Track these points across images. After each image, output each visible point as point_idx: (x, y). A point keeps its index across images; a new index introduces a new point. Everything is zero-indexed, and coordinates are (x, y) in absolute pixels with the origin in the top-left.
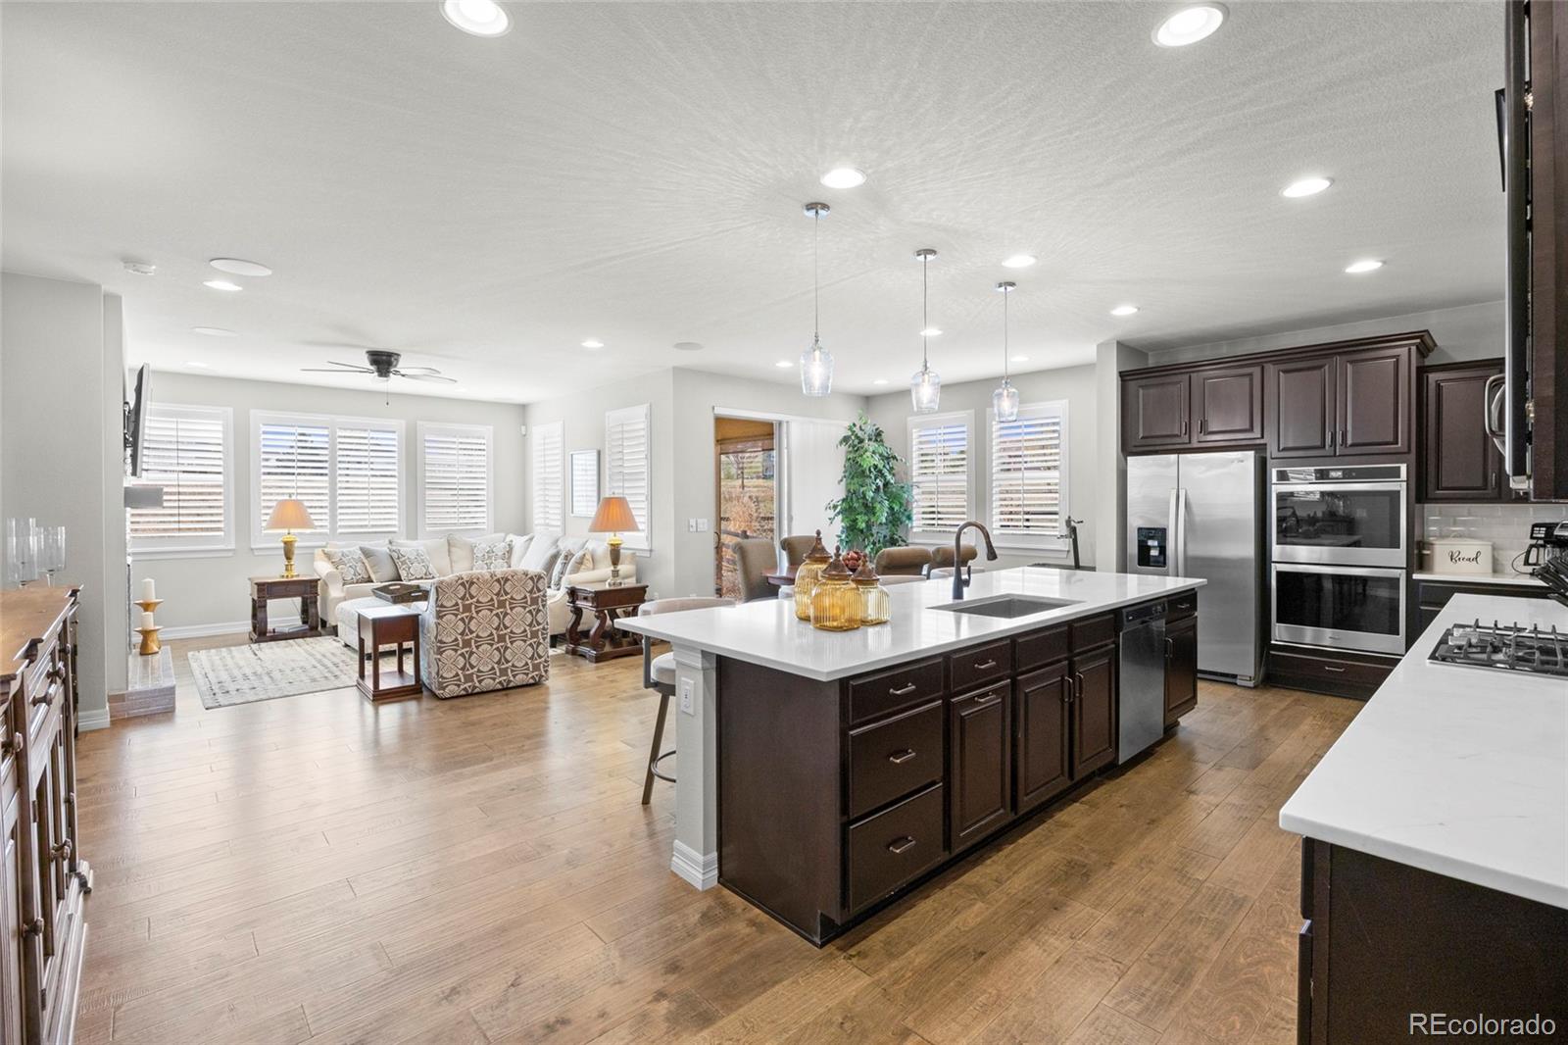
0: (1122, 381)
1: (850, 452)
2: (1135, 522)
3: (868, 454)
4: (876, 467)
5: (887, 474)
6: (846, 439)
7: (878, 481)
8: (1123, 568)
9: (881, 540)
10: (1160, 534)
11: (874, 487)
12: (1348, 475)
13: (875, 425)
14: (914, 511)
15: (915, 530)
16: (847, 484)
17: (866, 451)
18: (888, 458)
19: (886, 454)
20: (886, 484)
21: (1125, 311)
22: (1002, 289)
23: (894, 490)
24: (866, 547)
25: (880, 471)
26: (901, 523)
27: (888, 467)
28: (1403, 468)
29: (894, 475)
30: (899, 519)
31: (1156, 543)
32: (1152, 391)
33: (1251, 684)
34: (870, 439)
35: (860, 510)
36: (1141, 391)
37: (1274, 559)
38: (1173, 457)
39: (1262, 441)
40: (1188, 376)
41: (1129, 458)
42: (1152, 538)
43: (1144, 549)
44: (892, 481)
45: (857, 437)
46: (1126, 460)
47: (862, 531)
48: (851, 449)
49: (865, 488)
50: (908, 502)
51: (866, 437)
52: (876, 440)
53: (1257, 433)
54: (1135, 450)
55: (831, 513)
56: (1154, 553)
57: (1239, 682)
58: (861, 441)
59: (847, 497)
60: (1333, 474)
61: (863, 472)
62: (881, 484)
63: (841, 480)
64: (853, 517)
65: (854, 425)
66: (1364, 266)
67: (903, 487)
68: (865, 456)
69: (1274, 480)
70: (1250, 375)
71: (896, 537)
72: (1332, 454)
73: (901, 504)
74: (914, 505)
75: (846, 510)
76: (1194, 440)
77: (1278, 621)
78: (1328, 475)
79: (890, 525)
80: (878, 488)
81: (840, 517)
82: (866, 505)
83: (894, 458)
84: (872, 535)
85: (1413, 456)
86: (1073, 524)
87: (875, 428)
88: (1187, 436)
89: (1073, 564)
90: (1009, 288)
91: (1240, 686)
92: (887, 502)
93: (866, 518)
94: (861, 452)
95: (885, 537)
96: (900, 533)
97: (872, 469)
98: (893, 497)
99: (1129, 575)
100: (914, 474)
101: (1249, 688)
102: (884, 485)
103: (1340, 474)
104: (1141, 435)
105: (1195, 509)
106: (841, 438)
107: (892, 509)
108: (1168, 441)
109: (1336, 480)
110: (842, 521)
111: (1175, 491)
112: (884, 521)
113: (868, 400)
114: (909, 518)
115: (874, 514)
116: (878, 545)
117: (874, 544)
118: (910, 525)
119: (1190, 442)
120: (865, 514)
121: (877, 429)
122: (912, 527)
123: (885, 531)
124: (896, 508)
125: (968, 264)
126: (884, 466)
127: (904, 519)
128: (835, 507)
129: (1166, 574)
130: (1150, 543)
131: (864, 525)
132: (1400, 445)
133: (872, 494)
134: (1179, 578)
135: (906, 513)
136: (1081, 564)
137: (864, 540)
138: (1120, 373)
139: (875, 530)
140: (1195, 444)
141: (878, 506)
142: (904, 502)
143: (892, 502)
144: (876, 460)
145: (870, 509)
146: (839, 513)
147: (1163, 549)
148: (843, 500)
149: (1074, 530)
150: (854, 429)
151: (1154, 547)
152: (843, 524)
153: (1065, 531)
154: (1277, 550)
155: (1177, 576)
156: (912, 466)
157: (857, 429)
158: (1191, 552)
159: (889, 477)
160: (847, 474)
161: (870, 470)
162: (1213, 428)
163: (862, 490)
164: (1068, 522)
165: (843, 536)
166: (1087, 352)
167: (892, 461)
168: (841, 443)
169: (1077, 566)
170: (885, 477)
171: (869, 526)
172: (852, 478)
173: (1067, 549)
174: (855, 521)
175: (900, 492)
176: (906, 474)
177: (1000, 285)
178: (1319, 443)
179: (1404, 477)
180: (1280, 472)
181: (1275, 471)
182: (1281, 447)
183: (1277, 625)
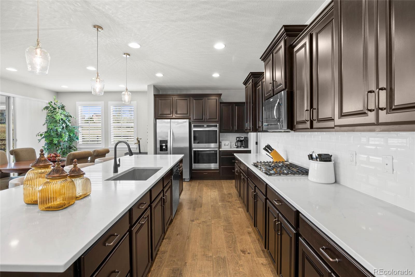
0: (155, 97)
1: (49, 113)
2: (159, 139)
3: (59, 114)
4: (62, 119)
5: (67, 122)
6: (47, 108)
7: (63, 125)
8: (156, 153)
9: (65, 147)
10: (166, 142)
11: (61, 127)
12: (208, 126)
13: (61, 103)
14: (80, 136)
15: (80, 143)
16: (48, 126)
17: (58, 113)
18: (67, 116)
19: (67, 115)
20: (67, 126)
21: (159, 75)
22: (125, 56)
23: (71, 128)
24: (57, 150)
25: (64, 121)
26: (74, 141)
27: (68, 120)
28: (218, 124)
29: (70, 123)
30: (73, 139)
31: (165, 145)
32: (163, 101)
33: (188, 180)
34: (59, 109)
35: (54, 136)
36: (160, 101)
37: (193, 147)
38: (169, 120)
39: (190, 117)
40: (172, 98)
41: (157, 120)
42: (164, 143)
43: (161, 146)
44: (70, 125)
45: (53, 107)
47: (55, 144)
48: (49, 112)
49: (57, 128)
50: (76, 133)
51: (57, 107)
52: (62, 109)
53: (188, 115)
54: (158, 118)
55: (40, 138)
57: (186, 180)
58: (55, 109)
59: (48, 131)
60: (205, 126)
61: (56, 121)
62: (64, 126)
63: (45, 124)
64: (51, 139)
65: (51, 102)
66: (216, 75)
67: (74, 127)
68: (57, 115)
69: (193, 127)
70: (187, 100)
71: (71, 146)
72: (204, 121)
73: (74, 134)
74: (79, 134)
75: (47, 136)
76: (174, 116)
77: (194, 163)
78: (204, 126)
79: (69, 142)
80: (63, 128)
81: (44, 139)
82: (57, 134)
83: (71, 116)
84: (61, 146)
85: (219, 122)
86: (139, 139)
87: (61, 104)
88: (172, 115)
89: (138, 151)
90: (128, 56)
91: (186, 181)
92: (67, 133)
93: (58, 139)
94: (55, 113)
95: (67, 146)
96: (74, 144)
97: (60, 120)
98: (70, 131)
99: (157, 155)
100: (79, 123)
101: (188, 181)
102: (66, 126)
103: (206, 126)
104: (160, 114)
105: (175, 134)
106: (44, 106)
107: (70, 135)
108: (167, 116)
109: (205, 128)
110: (45, 140)
111: (170, 130)
112: (66, 140)
113: (58, 94)
114: (77, 139)
115: (62, 138)
116: (63, 150)
117: (62, 149)
118: (78, 141)
119: (173, 116)
120: (57, 137)
121: (62, 105)
122: (79, 142)
123: (67, 144)
124: (72, 135)
125: (115, 40)
126: (66, 119)
127: (75, 139)
128: (41, 135)
129: (167, 154)
130: (163, 144)
131: (57, 142)
132: (217, 119)
133: (60, 130)
134: (171, 155)
135: (76, 137)
136: (141, 152)
137: (56, 148)
138: (154, 95)
139: (62, 144)
140: (174, 117)
141: (64, 135)
142: (75, 133)
143: (70, 133)
144: (62, 117)
145: (59, 136)
146: (43, 137)
147: (166, 146)
148: (46, 132)
149: (139, 141)
150: (51, 104)
151: (164, 146)
152: (46, 142)
153: (136, 142)
154: (193, 145)
155: (171, 154)
156: (78, 120)
157: (53, 104)
158: (174, 146)
159: (68, 123)
160: (47, 122)
161: (59, 120)
162: (178, 113)
163: (55, 128)
164: (137, 139)
165: (46, 147)
166: (144, 87)
167: (69, 118)
168: (44, 109)
169: (140, 153)
170: (66, 123)
171: (59, 142)
172: (51, 123)
173: (136, 147)
174: (52, 140)
175: (74, 129)
176: (76, 122)
177: (124, 54)
178: (202, 118)
179: (218, 127)
180: (194, 125)
181: (193, 125)
182: (194, 119)
183: (193, 164)
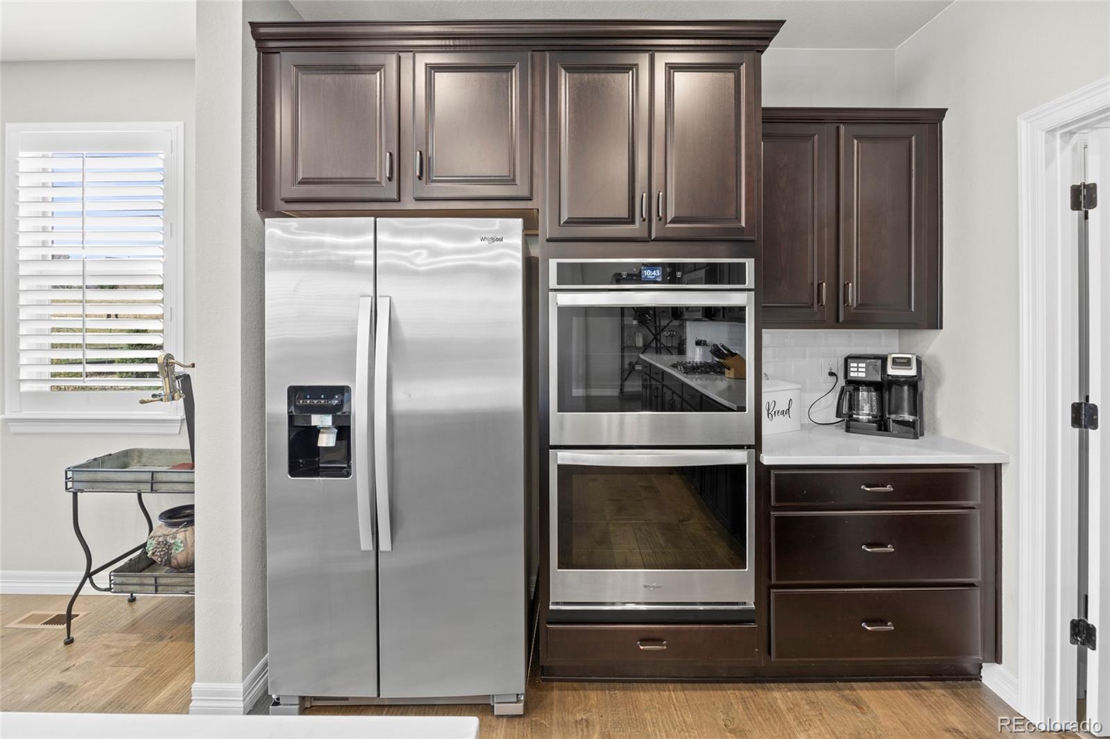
0: (258, 43)
2: (283, 375)
10: (337, 397)
28: (750, 264)
31: (328, 420)
32: (326, 80)
33: (517, 709)
36: (300, 78)
37: (552, 440)
38: (366, 224)
39: (529, 203)
40: (394, 55)
41: (269, 222)
42: (322, 410)
43: (301, 436)
46: (264, 222)
54: (280, 204)
56: (327, 440)
60: (647, 274)
69: (553, 283)
72: (646, 235)
76: (408, 193)
77: (561, 566)
78: (638, 274)
88: (393, 184)
101: (515, 717)
103: (657, 273)
104: (299, 176)
108: (357, 192)
109: (652, 286)
111: (368, 302)
119: (398, 198)
130: (317, 420)
138: (253, 25)
140: (407, 203)
147: (344, 433)
151: (325, 429)
154: (559, 423)
178: (623, 213)
179: (750, 281)
180: (559, 265)
181: (553, 264)
182: (564, 218)
183: (555, 571)
